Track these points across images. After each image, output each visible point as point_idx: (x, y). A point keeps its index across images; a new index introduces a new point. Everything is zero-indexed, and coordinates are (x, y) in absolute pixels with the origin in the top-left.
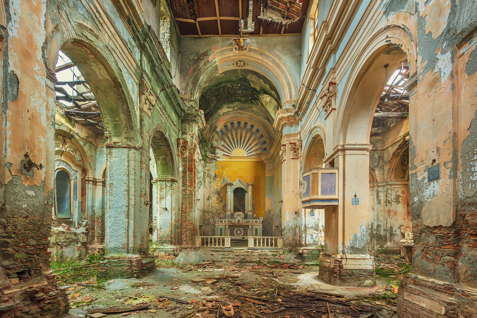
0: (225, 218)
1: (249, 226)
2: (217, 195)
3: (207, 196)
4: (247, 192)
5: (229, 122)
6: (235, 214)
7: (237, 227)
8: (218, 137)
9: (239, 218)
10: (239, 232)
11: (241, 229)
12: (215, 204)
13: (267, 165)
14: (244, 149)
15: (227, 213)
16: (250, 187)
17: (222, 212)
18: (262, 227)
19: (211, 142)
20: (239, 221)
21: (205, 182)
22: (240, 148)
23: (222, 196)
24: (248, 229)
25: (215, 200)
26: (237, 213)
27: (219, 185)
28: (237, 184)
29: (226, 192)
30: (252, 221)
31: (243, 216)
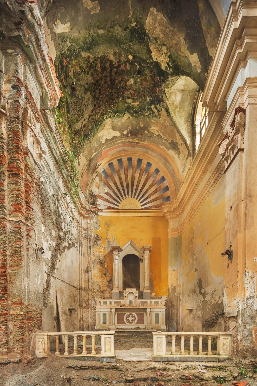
0: (111, 298)
1: (146, 309)
2: (99, 266)
3: (84, 267)
4: (141, 260)
5: (115, 158)
6: (124, 292)
7: (128, 311)
8: (100, 180)
9: (131, 297)
10: (131, 319)
11: (134, 314)
12: (96, 278)
13: (170, 221)
14: (137, 198)
15: (114, 291)
16: (147, 253)
17: (106, 290)
18: (165, 310)
19: (90, 188)
20: (131, 302)
21: (81, 245)
22: (131, 197)
23: (106, 267)
24: (145, 314)
25: (97, 272)
26: (127, 290)
27: (102, 251)
28: (127, 250)
29: (112, 260)
30: (151, 302)
31: (137, 295)
